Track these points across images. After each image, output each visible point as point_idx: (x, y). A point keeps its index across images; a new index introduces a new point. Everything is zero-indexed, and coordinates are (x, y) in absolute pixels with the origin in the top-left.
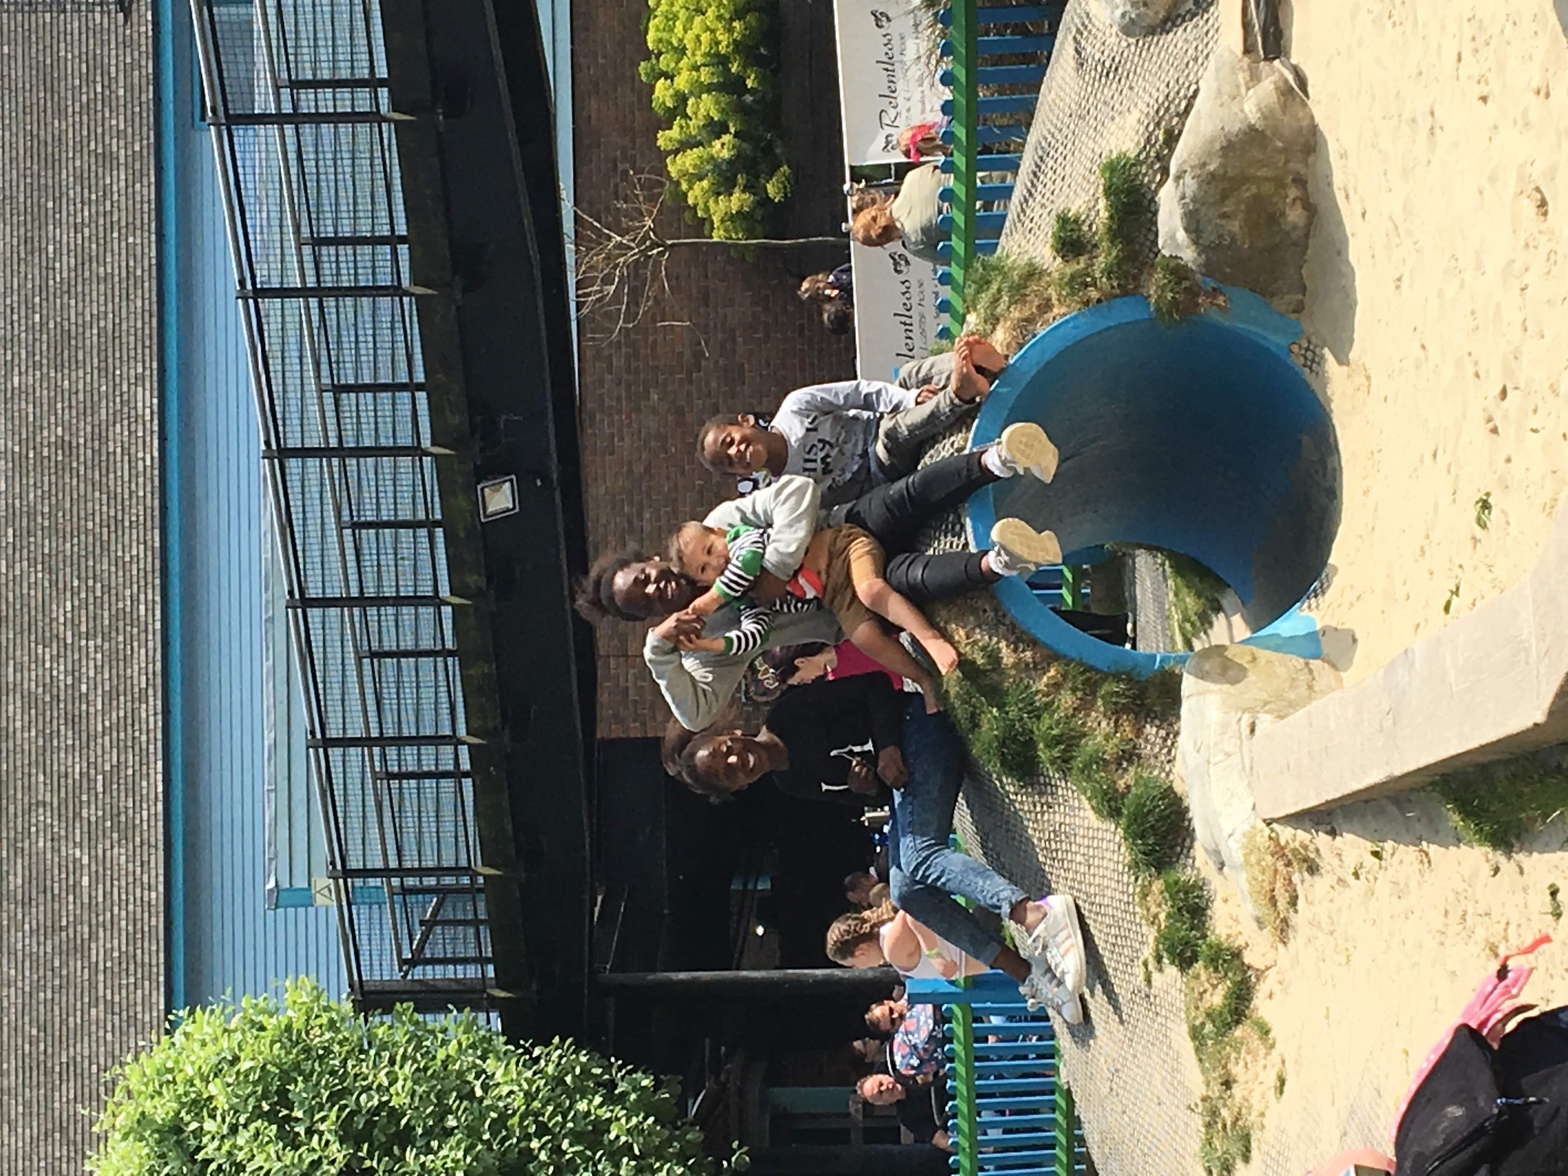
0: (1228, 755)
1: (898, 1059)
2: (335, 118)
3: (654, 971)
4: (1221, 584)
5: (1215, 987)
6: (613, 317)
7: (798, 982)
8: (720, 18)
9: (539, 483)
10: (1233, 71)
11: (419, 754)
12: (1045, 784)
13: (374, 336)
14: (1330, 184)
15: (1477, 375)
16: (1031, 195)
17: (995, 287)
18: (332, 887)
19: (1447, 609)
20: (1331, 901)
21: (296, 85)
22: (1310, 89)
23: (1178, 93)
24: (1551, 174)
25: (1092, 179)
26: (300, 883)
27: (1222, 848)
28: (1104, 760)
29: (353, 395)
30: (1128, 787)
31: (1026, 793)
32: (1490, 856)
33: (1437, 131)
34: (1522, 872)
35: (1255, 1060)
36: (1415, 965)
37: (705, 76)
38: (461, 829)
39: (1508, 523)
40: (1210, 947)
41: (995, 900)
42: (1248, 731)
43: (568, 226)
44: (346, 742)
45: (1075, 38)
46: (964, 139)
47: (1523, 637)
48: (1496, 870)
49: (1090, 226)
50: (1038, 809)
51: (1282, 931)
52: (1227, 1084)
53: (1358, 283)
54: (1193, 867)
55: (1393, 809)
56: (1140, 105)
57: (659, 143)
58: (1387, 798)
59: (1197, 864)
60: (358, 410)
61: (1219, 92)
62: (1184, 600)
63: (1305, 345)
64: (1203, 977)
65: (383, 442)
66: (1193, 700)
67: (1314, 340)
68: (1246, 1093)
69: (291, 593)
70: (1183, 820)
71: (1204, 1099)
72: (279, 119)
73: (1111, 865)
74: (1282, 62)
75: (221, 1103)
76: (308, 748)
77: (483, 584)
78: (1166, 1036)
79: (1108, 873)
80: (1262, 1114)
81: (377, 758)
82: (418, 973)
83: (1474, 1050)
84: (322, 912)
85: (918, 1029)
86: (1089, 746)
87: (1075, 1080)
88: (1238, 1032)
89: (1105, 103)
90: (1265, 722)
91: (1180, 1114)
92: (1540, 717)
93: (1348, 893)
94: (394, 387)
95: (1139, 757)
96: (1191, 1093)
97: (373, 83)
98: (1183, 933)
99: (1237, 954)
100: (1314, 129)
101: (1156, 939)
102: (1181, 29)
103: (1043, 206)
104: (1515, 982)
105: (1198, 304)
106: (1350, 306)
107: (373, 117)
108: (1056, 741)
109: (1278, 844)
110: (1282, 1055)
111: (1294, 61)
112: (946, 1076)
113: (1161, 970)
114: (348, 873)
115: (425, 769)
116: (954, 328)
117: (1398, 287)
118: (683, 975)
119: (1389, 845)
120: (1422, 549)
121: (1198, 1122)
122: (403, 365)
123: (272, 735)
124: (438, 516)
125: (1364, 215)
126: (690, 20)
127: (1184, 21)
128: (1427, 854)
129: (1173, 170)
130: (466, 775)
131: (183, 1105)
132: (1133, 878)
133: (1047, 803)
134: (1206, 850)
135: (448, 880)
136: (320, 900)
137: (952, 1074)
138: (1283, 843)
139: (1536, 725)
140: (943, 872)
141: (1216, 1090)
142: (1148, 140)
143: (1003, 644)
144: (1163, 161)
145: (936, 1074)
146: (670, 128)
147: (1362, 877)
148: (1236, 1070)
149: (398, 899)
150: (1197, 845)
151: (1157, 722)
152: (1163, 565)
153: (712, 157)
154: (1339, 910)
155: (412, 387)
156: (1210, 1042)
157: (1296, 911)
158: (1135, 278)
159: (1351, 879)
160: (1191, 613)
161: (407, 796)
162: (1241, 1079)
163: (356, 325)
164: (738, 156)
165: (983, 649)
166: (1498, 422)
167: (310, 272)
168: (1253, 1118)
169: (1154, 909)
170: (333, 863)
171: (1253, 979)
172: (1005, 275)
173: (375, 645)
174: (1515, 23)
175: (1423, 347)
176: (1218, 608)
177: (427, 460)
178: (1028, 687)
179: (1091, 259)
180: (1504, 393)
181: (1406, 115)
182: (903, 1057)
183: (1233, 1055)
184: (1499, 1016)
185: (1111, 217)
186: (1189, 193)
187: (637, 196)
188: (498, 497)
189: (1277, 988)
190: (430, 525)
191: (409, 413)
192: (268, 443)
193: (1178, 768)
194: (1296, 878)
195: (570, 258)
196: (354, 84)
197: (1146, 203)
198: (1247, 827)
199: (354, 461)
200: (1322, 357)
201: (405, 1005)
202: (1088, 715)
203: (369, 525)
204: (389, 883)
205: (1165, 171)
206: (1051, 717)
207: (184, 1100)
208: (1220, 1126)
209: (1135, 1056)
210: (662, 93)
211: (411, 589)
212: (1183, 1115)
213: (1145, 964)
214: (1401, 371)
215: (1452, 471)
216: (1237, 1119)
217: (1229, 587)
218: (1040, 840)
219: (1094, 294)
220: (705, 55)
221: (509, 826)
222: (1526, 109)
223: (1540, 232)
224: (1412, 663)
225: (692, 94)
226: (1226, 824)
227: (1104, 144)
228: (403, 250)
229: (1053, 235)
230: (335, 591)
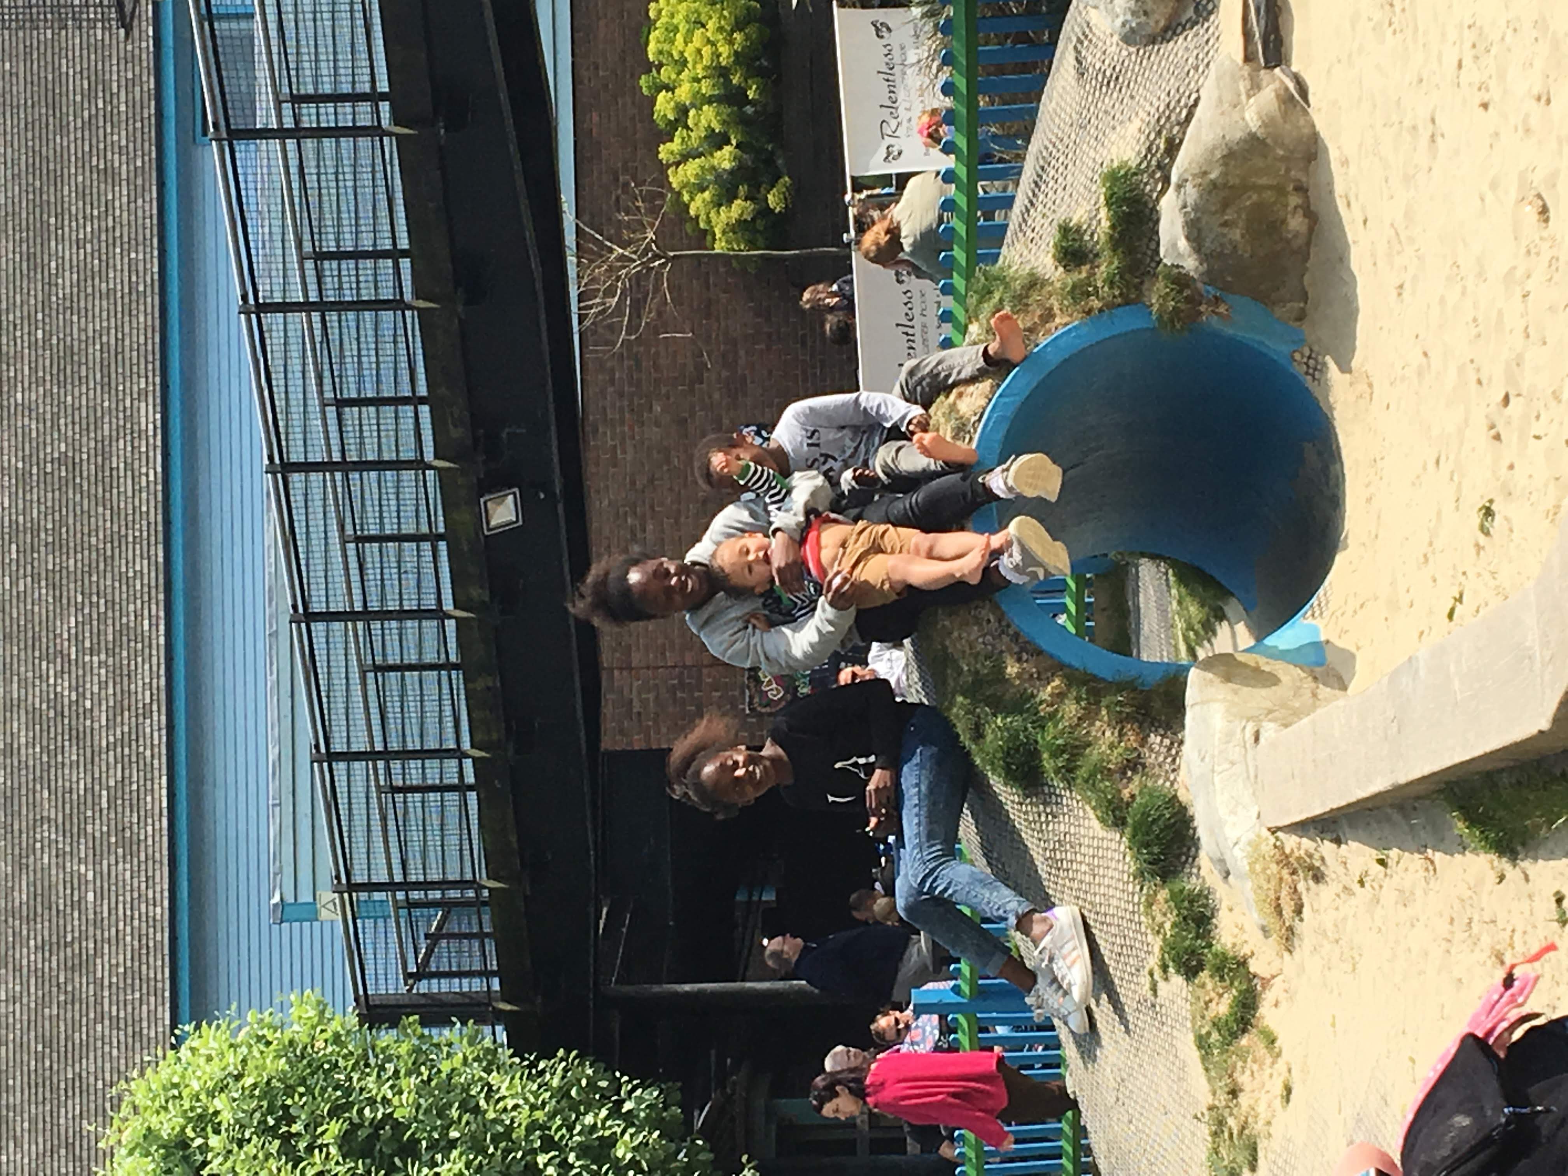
0: (1233, 763)
2: (336, 132)
3: (659, 982)
4: (1225, 593)
5: (1221, 996)
6: (614, 329)
8: (721, 29)
9: (542, 496)
10: (1234, 80)
11: (423, 768)
12: (1050, 795)
13: (377, 349)
14: (1331, 192)
15: (1479, 382)
16: (1032, 204)
17: (997, 296)
18: (337, 901)
19: (1451, 616)
20: (1337, 909)
21: (298, 99)
22: (1311, 98)
23: (1179, 101)
24: (1552, 182)
25: (1094, 188)
26: (305, 897)
27: (1227, 857)
28: (1109, 769)
29: (355, 409)
30: (1133, 796)
31: (1031, 803)
32: (1496, 863)
33: (1439, 139)
34: (1527, 879)
35: (1261, 1069)
36: (1421, 972)
37: (706, 87)
38: (466, 843)
39: (1511, 530)
40: (1216, 955)
41: (1001, 912)
42: (1252, 740)
43: (570, 239)
44: (350, 756)
45: (1075, 48)
46: (965, 150)
47: (1528, 644)
48: (1502, 878)
49: (1092, 235)
50: (1043, 819)
51: (1288, 939)
52: (1234, 1093)
53: (1359, 290)
54: (1198, 876)
55: (1397, 817)
56: (1142, 115)
57: (661, 156)
58: (1392, 806)
59: (1202, 873)
60: (361, 425)
61: (1220, 100)
62: (1187, 609)
63: (1307, 352)
64: (1209, 986)
65: (386, 457)
66: (1197, 708)
67: (1316, 348)
68: (1252, 1102)
69: (295, 607)
70: (1188, 828)
71: (1211, 1108)
72: (281, 134)
73: (1116, 875)
74: (1283, 71)
75: (226, 1117)
76: (312, 762)
77: (487, 596)
78: (1172, 1045)
79: (1113, 883)
80: (1269, 1123)
81: (381, 772)
82: (423, 987)
83: (1480, 1059)
84: (327, 925)
85: (924, 1040)
86: (1094, 755)
87: (1081, 1090)
88: (1244, 1041)
89: (1106, 112)
90: (1269, 730)
91: (1187, 1124)
92: (1545, 724)
93: (1353, 901)
94: (396, 401)
95: (1144, 766)
96: (1197, 1102)
97: (374, 97)
98: (1188, 942)
99: (1243, 963)
100: (1315, 137)
101: (1162, 949)
102: (1181, 38)
103: (1044, 216)
104: (1522, 990)
105: (1200, 313)
106: (1351, 313)
107: (375, 131)
108: (1057, 752)
109: (1283, 852)
110: (1288, 1064)
111: (1294, 68)
113: (1166, 979)
114: (352, 887)
115: (430, 782)
116: (956, 337)
117: (1400, 294)
118: (687, 987)
119: (1394, 853)
120: (1425, 556)
121: (1204, 1131)
122: (405, 378)
123: (277, 749)
124: (442, 530)
125: (1365, 222)
126: (690, 33)
127: (1184, 29)
128: (1432, 862)
129: (1174, 179)
130: (470, 788)
131: (190, 1120)
132: (1138, 888)
133: (1051, 813)
134: (1211, 859)
135: (453, 894)
136: (324, 914)
138: (1288, 851)
139: (1540, 732)
140: (950, 883)
141: (1223, 1098)
142: (1149, 149)
143: (1006, 654)
144: (1164, 169)
146: (672, 140)
147: (1367, 885)
148: (1243, 1079)
149: (403, 912)
150: (1203, 855)
151: (1162, 732)
152: (1166, 574)
153: (713, 168)
154: (1345, 919)
155: (415, 401)
156: (1216, 1052)
157: (1301, 920)
158: (1138, 287)
159: (1356, 887)
160: (1195, 621)
161: (411, 810)
162: (1247, 1087)
163: (358, 339)
164: (740, 166)
165: (986, 658)
166: (1500, 428)
167: (312, 287)
168: (1259, 1127)
169: (1159, 918)
170: (338, 877)
171: (1259, 988)
172: (1007, 286)
173: (379, 660)
174: (1515, 30)
175: (1425, 354)
176: (1221, 616)
177: (430, 473)
178: (1032, 696)
179: (1092, 268)
180: (1506, 400)
181: (1407, 123)
183: (1240, 1064)
184: (1505, 1025)
185: (1113, 227)
186: (1190, 201)
187: (638, 208)
188: (501, 510)
189: (1282, 996)
190: (434, 538)
191: (412, 427)
192: (271, 458)
193: (1183, 777)
194: (1301, 887)
195: (572, 271)
196: (355, 98)
197: (1147, 211)
198: (1252, 836)
199: (357, 475)
200: (1325, 364)
201: (410, 1019)
202: (1092, 724)
203: (371, 539)
204: (394, 896)
205: (1166, 180)
206: (1055, 726)
207: (191, 1115)
208: (1226, 1135)
209: (1141, 1066)
210: (664, 105)
211: (415, 602)
212: (1189, 1124)
213: (1151, 974)
214: (1403, 378)
215: (1455, 478)
216: (1243, 1128)
217: (1232, 594)
218: (1045, 849)
219: (1096, 304)
220: (706, 68)
221: (513, 839)
222: (1527, 116)
223: (1541, 239)
224: (1417, 671)
225: (693, 105)
226: (1231, 833)
227: (1105, 153)
228: (405, 264)
229: (1055, 245)
230: (339, 605)
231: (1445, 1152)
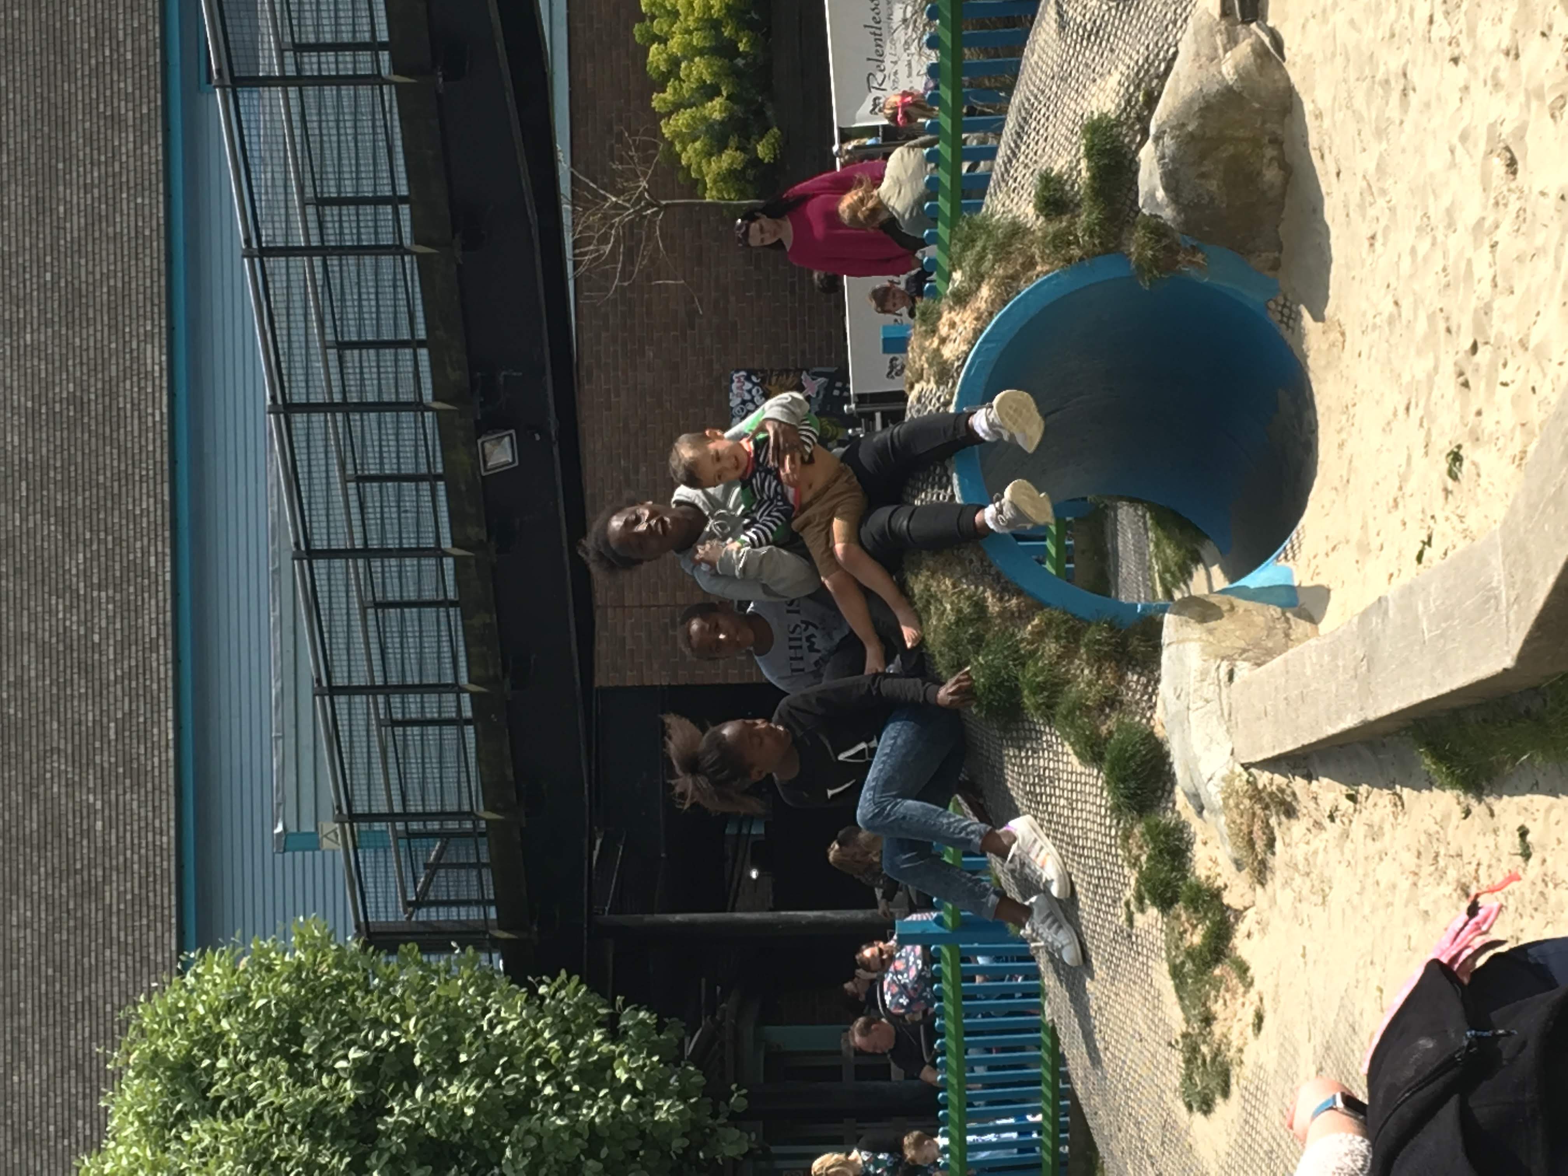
0: (1207, 701)
1: (888, 998)
2: (338, 80)
3: (652, 913)
4: (1200, 535)
5: (1195, 927)
6: (608, 276)
7: (791, 924)
9: (538, 437)
10: (1212, 34)
11: (422, 702)
12: (1030, 730)
13: (377, 294)
14: (1306, 144)
15: (1449, 330)
16: (1014, 154)
17: (979, 244)
18: (339, 832)
19: (1419, 558)
20: (1308, 843)
21: (300, 48)
22: (1286, 52)
23: (1158, 55)
24: (1521, 132)
25: (1074, 139)
26: (308, 827)
27: (1202, 792)
28: (1087, 707)
29: (356, 352)
30: (1110, 733)
31: (1011, 739)
32: (1462, 799)
33: (1410, 93)
34: (1492, 815)
35: (1234, 998)
36: (1389, 904)
37: (697, 39)
38: (464, 775)
39: (1479, 475)
40: (1191, 887)
42: (1226, 678)
43: (565, 187)
44: (350, 690)
45: (1057, 2)
46: (949, 101)
47: (1494, 584)
48: (1467, 813)
49: (1072, 186)
50: (1023, 754)
51: (1260, 872)
52: (1207, 1021)
53: (1332, 241)
54: (1173, 810)
55: (1366, 753)
56: (1122, 68)
57: (653, 105)
58: (1362, 742)
59: (1177, 807)
60: (361, 367)
61: (1198, 54)
62: (1164, 551)
63: (1281, 301)
64: (1184, 917)
65: (386, 398)
66: (1174, 646)
67: (1290, 297)
68: (1225, 1030)
69: (297, 544)
70: (1164, 763)
71: (1185, 1036)
72: (284, 81)
73: (1094, 809)
74: (1259, 26)
76: (314, 695)
77: (484, 536)
78: (1147, 975)
79: (1091, 817)
80: (1241, 1050)
81: (381, 706)
82: (422, 915)
83: (1445, 987)
84: (329, 855)
85: (907, 969)
86: (1072, 693)
87: (1059, 1017)
88: (1217, 972)
89: (1087, 65)
90: (1243, 669)
91: (1161, 1050)
92: (1509, 662)
93: (1324, 835)
94: (396, 344)
95: (1121, 703)
96: (1171, 1030)
97: (374, 46)
98: (1162, 876)
99: (1216, 895)
100: (1290, 91)
101: (1137, 880)
103: (1026, 166)
104: (1485, 919)
105: (1177, 262)
106: (1325, 264)
107: (375, 79)
108: (1037, 689)
109: (1256, 788)
110: (1260, 993)
111: (1270, 23)
112: (935, 1015)
113: (1142, 911)
114: (353, 817)
115: (428, 716)
116: (940, 285)
117: (1372, 245)
118: (679, 917)
119: (1363, 789)
120: (1395, 500)
121: (1178, 1058)
122: (404, 322)
123: (279, 684)
124: (440, 470)
125: (1338, 174)
128: (1400, 798)
129: (1153, 130)
130: (468, 722)
131: (195, 1043)
132: (1115, 821)
133: (1032, 748)
134: (1186, 794)
135: (452, 825)
136: (326, 844)
137: (941, 1013)
138: (1260, 786)
139: (1505, 670)
141: (1196, 1026)
142: (1128, 102)
143: (988, 594)
144: (1144, 121)
145: (925, 1012)
146: (664, 90)
147: (1337, 820)
148: (1217, 1008)
149: (403, 843)
150: (1178, 789)
151: (1139, 670)
152: (1144, 517)
153: (705, 119)
154: (1315, 853)
155: (414, 344)
156: (1190, 981)
157: (1273, 854)
158: (1117, 237)
159: (1326, 822)
160: (1171, 564)
161: (410, 743)
162: (1221, 1016)
163: (359, 283)
164: (731, 117)
165: (969, 598)
166: (1469, 375)
167: (314, 232)
168: (1232, 1054)
169: (1135, 852)
170: (339, 807)
171: (1232, 919)
172: (990, 234)
173: (379, 596)
175: (1396, 303)
176: (1197, 559)
177: (428, 415)
178: (1013, 635)
179: (1072, 217)
180: (1474, 348)
181: (1379, 76)
182: (893, 996)
183: (1213, 993)
184: (1468, 952)
185: (1093, 177)
186: (1167, 152)
187: (631, 157)
188: (497, 451)
189: (1254, 928)
190: (432, 478)
191: (410, 369)
192: (274, 398)
193: (1159, 714)
194: (1273, 821)
195: (567, 219)
196: (355, 47)
197: (1127, 163)
198: (1225, 772)
199: (357, 416)
200: (1299, 314)
201: (409, 946)
202: (1071, 662)
203: (372, 478)
204: (394, 827)
205: (1145, 132)
206: (1036, 664)
207: (196, 1038)
208: (1199, 1062)
209: (1117, 995)
210: (656, 57)
211: (414, 541)
212: (1163, 1052)
213: (1127, 904)
214: (1374, 327)
215: (1425, 424)
216: (1216, 1055)
217: (1207, 537)
218: (1025, 784)
219: (1076, 252)
220: (698, 20)
221: (510, 772)
222: (1496, 70)
223: (1509, 190)
224: (1386, 613)
225: (685, 57)
226: (1205, 769)
227: (1085, 105)
228: (405, 210)
229: (1036, 195)
230: (340, 542)
231: (1409, 1073)
